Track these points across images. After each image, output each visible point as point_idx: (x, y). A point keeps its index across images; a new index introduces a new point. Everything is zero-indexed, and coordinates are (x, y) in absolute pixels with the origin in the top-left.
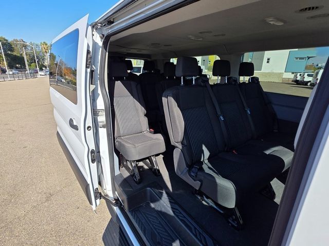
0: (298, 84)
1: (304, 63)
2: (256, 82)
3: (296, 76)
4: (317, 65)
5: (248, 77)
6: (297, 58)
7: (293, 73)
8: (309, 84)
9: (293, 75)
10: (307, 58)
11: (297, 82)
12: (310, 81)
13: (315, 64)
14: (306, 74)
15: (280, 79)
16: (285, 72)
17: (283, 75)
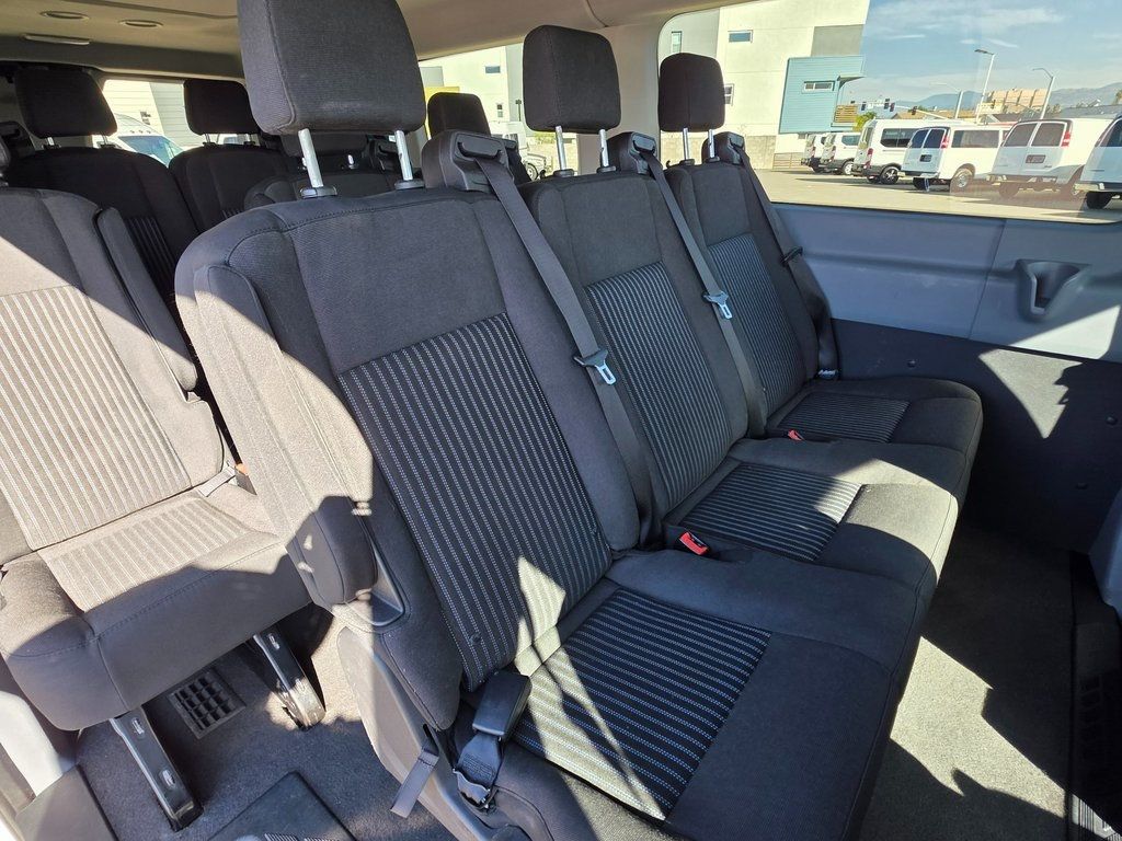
0: (818, 171)
1: (829, 100)
2: (736, 157)
3: (811, 146)
4: (863, 107)
5: (701, 136)
6: (809, 85)
7: (802, 135)
8: (848, 169)
9: (803, 142)
10: (838, 83)
11: (816, 165)
12: (852, 160)
13: (859, 103)
14: (839, 137)
15: (767, 157)
16: (780, 133)
17: (773, 144)
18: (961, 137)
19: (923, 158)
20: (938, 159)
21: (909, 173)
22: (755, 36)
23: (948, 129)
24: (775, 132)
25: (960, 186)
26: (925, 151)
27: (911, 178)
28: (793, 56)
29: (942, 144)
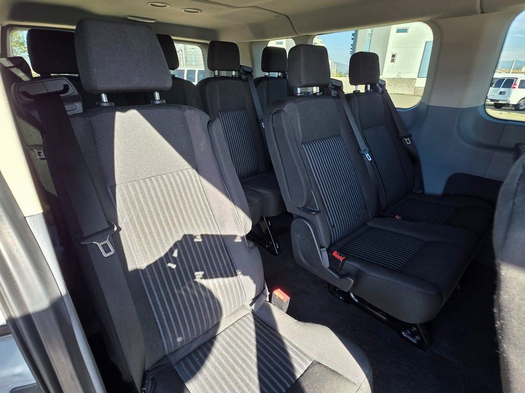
15: (411, 89)
16: (418, 77)
17: (415, 82)
18: (523, 82)
19: (501, 93)
20: (509, 94)
21: (492, 100)
22: (409, 31)
23: (517, 79)
24: (416, 77)
25: (521, 108)
26: (502, 89)
27: (493, 103)
28: (428, 40)
29: (513, 86)
